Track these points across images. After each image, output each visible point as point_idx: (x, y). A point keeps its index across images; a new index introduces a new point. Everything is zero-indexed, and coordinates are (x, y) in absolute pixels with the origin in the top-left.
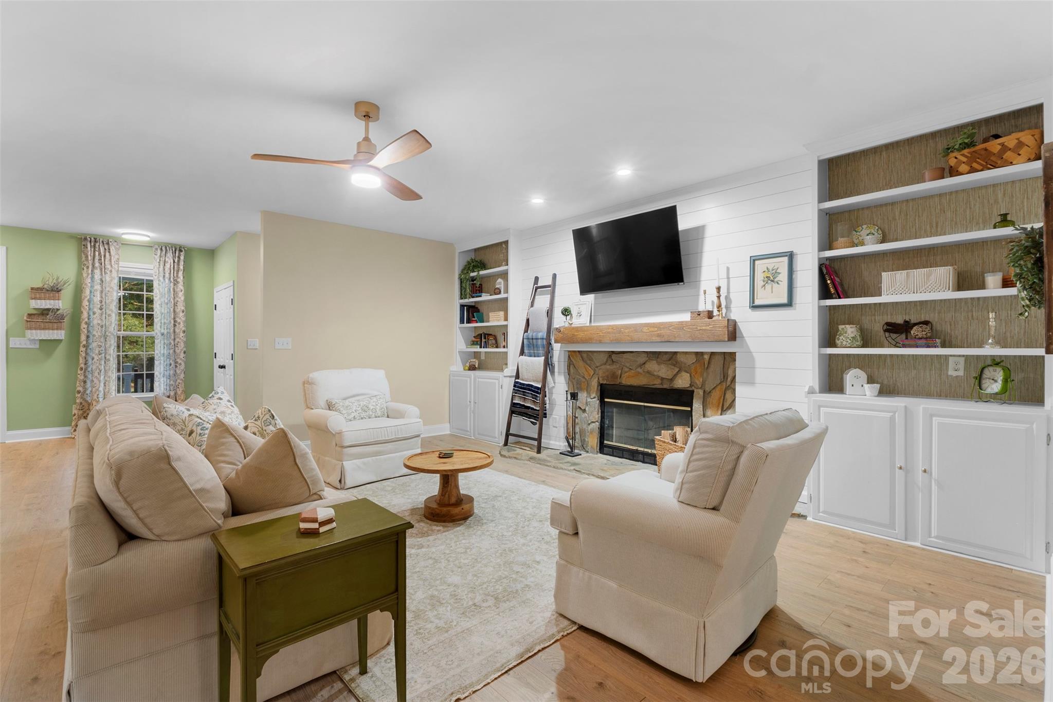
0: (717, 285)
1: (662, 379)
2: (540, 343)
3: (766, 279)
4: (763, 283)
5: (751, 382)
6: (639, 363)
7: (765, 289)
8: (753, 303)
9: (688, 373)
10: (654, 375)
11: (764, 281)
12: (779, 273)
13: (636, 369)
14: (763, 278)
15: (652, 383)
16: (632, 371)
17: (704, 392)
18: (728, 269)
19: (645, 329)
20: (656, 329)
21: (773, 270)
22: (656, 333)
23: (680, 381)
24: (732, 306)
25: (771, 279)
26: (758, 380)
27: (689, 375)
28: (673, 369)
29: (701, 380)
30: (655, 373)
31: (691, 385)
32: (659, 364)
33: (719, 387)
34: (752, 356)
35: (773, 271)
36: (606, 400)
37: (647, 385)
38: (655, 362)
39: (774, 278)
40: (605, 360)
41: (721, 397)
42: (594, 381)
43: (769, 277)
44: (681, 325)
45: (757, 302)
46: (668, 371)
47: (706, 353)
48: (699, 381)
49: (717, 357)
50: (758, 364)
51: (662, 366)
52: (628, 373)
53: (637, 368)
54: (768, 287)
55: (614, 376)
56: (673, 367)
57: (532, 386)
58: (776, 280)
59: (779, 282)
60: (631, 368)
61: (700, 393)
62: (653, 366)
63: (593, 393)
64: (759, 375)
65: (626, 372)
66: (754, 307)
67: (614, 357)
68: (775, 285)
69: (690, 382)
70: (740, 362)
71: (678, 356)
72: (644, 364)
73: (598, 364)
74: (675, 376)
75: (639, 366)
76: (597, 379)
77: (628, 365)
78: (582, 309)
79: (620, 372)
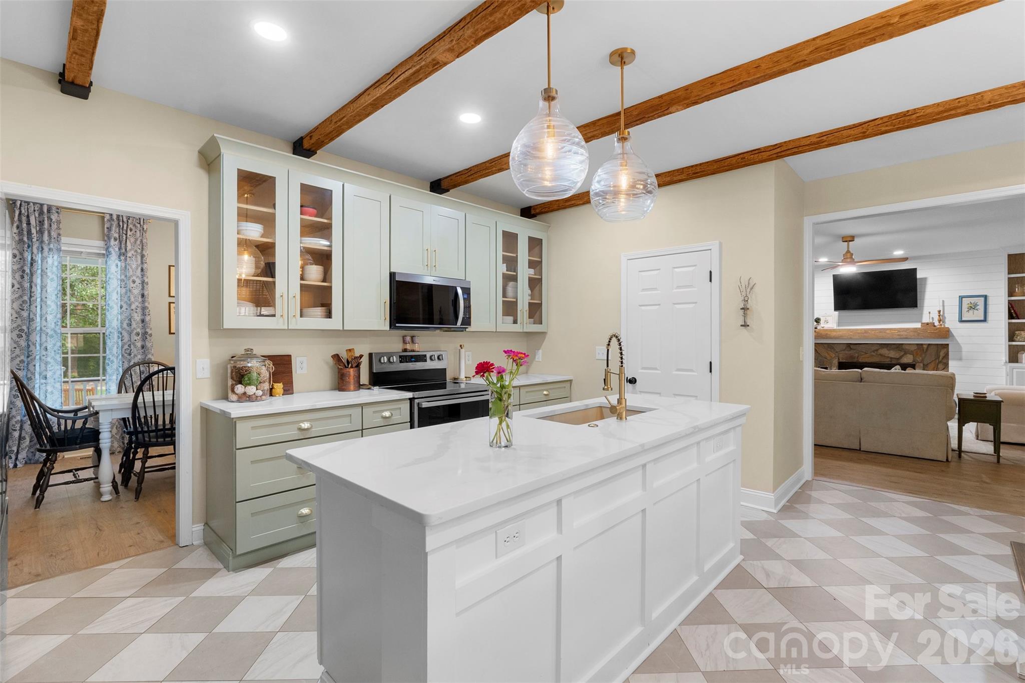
0: (939, 309)
1: (891, 358)
3: (970, 308)
4: (968, 309)
5: (959, 359)
7: (969, 312)
8: (961, 319)
9: (911, 354)
10: (884, 356)
12: (978, 305)
14: (968, 307)
15: (883, 361)
16: (869, 354)
17: (924, 365)
18: (943, 301)
19: (888, 332)
20: (896, 332)
21: (973, 303)
22: (896, 334)
23: (906, 358)
24: (946, 320)
25: (973, 308)
26: (964, 358)
27: (912, 356)
29: (921, 358)
30: (886, 355)
31: (913, 361)
32: (889, 350)
33: (934, 362)
34: (960, 346)
37: (879, 362)
38: (886, 349)
39: (975, 307)
40: (844, 348)
42: (835, 359)
43: (972, 306)
44: (915, 330)
45: (963, 319)
46: (896, 354)
47: (925, 344)
48: (919, 359)
49: (932, 347)
50: (965, 349)
51: (891, 351)
53: (871, 352)
54: (971, 311)
55: (851, 357)
56: (900, 351)
59: (978, 309)
60: (867, 352)
62: (884, 351)
63: (834, 367)
64: (965, 355)
65: (863, 355)
66: (961, 321)
67: (852, 346)
68: (975, 311)
70: (951, 349)
71: (904, 346)
72: (877, 350)
73: (838, 351)
74: (901, 357)
75: (874, 351)
76: (837, 359)
77: (864, 351)
78: (829, 319)
79: (857, 355)
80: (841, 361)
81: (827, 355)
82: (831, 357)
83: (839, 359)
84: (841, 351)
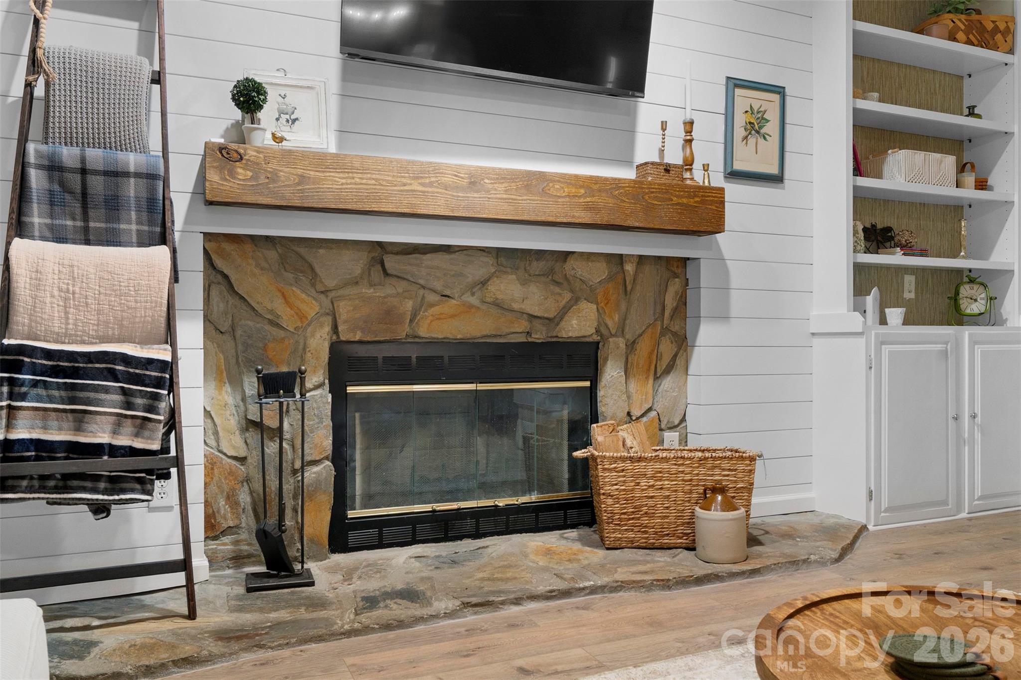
1: (532, 320)
2: (132, 194)
3: (749, 127)
4: (744, 133)
5: (723, 317)
6: (470, 280)
7: (747, 143)
8: (730, 167)
9: (591, 303)
10: (513, 311)
11: (746, 129)
12: (768, 121)
13: (460, 297)
14: (745, 124)
15: (506, 330)
16: (454, 302)
20: (583, 191)
21: (758, 112)
22: (582, 200)
23: (574, 322)
25: (755, 128)
26: (734, 311)
27: (595, 307)
28: (560, 294)
29: (616, 318)
30: (516, 306)
31: (598, 331)
32: (524, 283)
34: (725, 267)
35: (759, 115)
36: (351, 389)
37: (495, 336)
38: (514, 277)
39: (760, 128)
40: (358, 271)
41: (653, 351)
42: (318, 336)
43: (753, 123)
45: (735, 168)
46: (546, 299)
47: (630, 258)
48: (612, 322)
49: (650, 268)
50: (736, 279)
51: (532, 287)
52: (437, 308)
53: (463, 294)
54: (752, 141)
55: (389, 316)
56: (557, 290)
57: (126, 359)
58: (762, 131)
59: (766, 136)
60: (447, 293)
61: (621, 345)
62: (508, 288)
63: (313, 372)
64: (737, 302)
65: (432, 305)
66: (731, 174)
67: (391, 262)
68: (761, 141)
69: (595, 324)
71: (571, 263)
72: (484, 283)
73: (331, 283)
74: (564, 312)
75: (471, 289)
76: (327, 329)
77: (438, 285)
78: (299, 100)
79: (409, 305)
80: (345, 335)
81: (279, 306)
82: (302, 316)
83: (335, 329)
84: (345, 285)
